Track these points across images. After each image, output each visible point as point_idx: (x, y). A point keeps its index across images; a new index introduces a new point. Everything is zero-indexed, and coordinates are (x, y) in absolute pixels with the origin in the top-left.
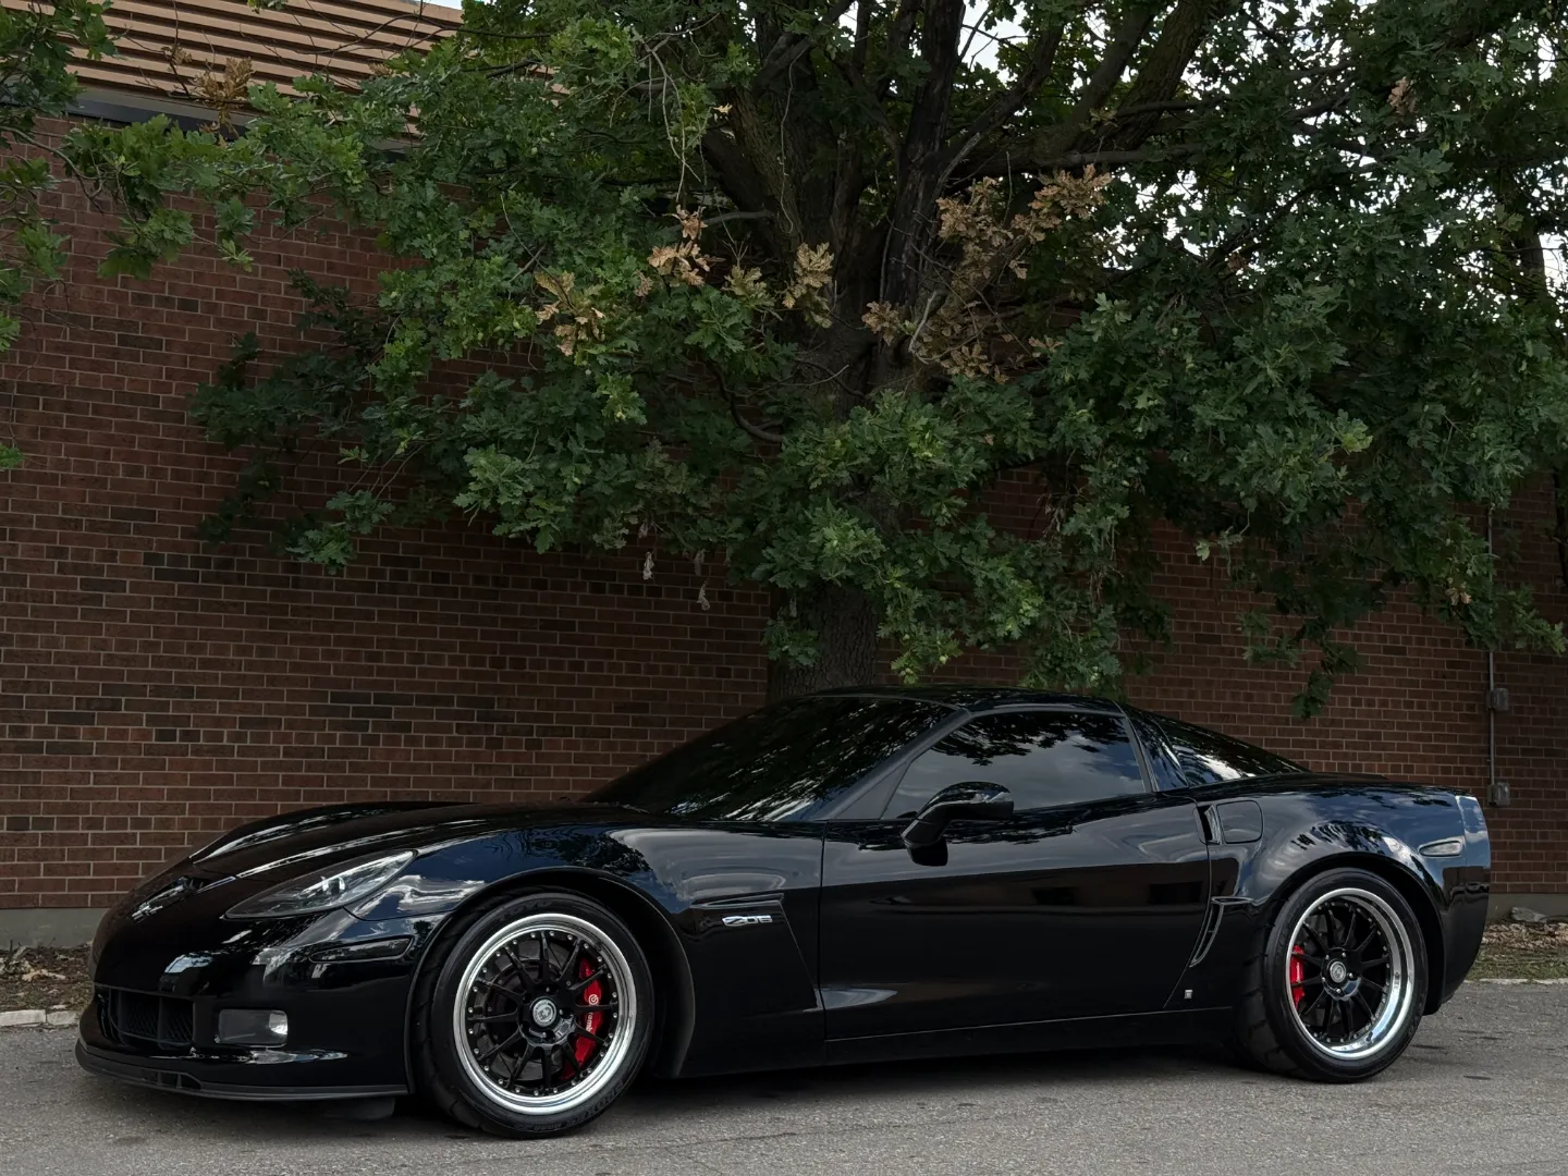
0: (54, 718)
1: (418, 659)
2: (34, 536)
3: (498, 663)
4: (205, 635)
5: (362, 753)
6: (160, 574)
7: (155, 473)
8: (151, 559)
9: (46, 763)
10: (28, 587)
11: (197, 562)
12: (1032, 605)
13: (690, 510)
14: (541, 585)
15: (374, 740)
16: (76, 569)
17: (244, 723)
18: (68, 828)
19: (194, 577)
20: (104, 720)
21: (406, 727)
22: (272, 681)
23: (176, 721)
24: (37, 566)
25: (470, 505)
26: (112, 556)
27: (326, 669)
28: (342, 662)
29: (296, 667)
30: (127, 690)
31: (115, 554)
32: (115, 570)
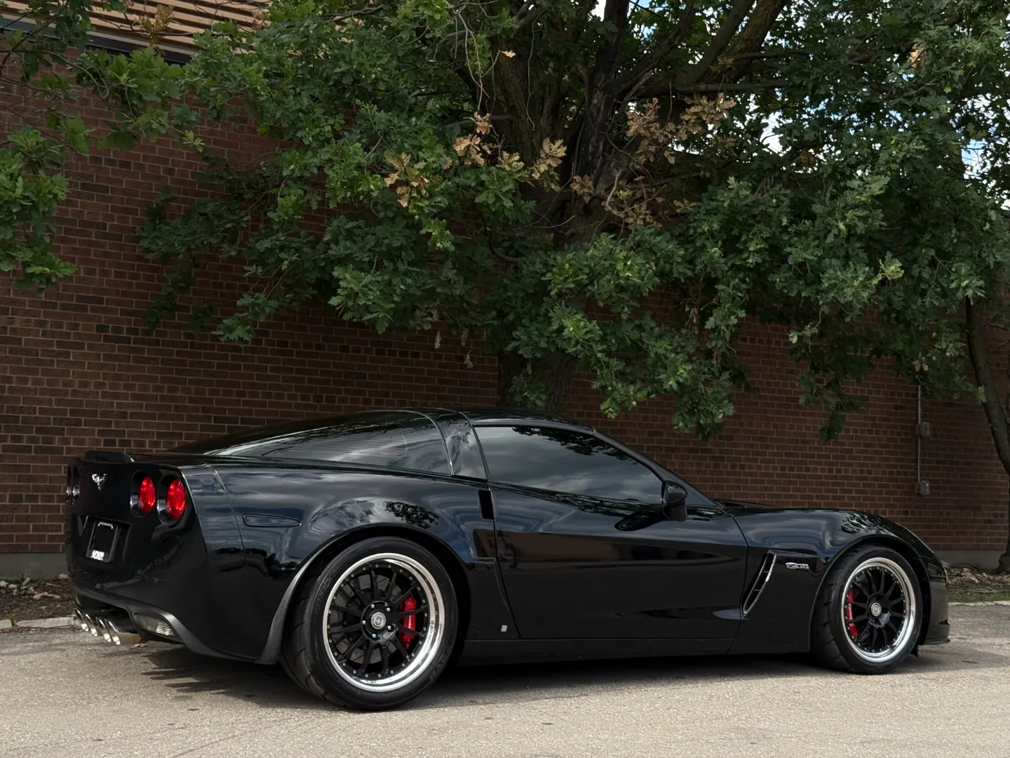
0: (39, 431)
1: (269, 395)
2: (27, 313)
3: (318, 399)
4: (135, 378)
6: (107, 339)
7: (104, 273)
8: (101, 328)
9: (33, 459)
10: (23, 346)
11: (130, 331)
12: (685, 370)
13: (465, 305)
14: (344, 349)
16: (53, 334)
18: (48, 501)
19: (128, 340)
20: (72, 432)
22: (177, 408)
23: (117, 433)
24: (28, 332)
25: (339, 305)
26: (76, 326)
27: (210, 401)
29: (191, 400)
30: (85, 413)
31: (78, 325)
32: (78, 336)
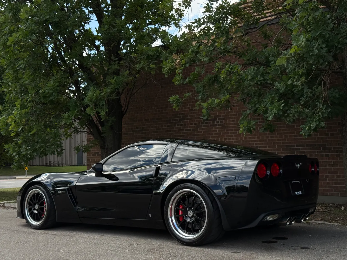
2: (229, 118)
3: (327, 135)
10: (229, 129)
16: (236, 124)
21: (304, 152)
24: (230, 124)
27: (285, 140)
28: (288, 138)
29: (278, 140)
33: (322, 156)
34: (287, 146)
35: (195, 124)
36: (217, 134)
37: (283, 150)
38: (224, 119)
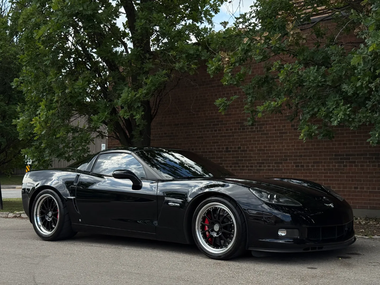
0: (275, 163)
2: (270, 124)
5: (343, 169)
10: (269, 135)
15: (346, 166)
16: (278, 130)
17: (314, 163)
21: (355, 162)
22: (320, 152)
23: (299, 163)
27: (333, 148)
28: (337, 146)
29: (325, 148)
30: (289, 156)
31: (285, 126)
32: (285, 129)
33: (375, 166)
34: (335, 155)
35: (231, 130)
36: (256, 141)
37: (330, 159)
38: (264, 124)
